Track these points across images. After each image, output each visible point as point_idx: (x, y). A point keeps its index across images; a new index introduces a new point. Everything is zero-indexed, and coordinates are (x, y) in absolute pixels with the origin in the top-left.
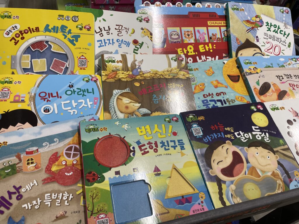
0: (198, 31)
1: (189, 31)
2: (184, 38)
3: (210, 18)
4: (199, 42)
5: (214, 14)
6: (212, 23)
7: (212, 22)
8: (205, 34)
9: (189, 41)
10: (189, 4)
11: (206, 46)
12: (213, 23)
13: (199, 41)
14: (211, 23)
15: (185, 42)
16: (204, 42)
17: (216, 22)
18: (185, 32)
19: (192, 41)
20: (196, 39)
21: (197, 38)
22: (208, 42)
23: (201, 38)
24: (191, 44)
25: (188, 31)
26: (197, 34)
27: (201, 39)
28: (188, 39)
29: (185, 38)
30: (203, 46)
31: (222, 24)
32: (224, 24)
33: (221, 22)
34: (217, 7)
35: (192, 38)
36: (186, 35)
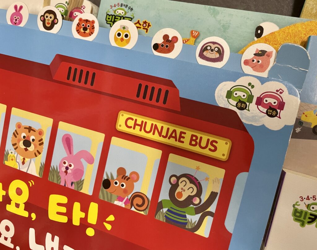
0: (68, 141)
1: (33, 127)
2: (9, 146)
3: (134, 101)
4: (55, 181)
8: (90, 160)
9: (23, 163)
11: (77, 206)
13: (58, 177)
15: (7, 163)
16: (73, 187)
17: (159, 125)
18: (19, 126)
23: (67, 168)
24: (25, 177)
25: (30, 129)
26: (60, 152)
27: (66, 172)
28: (22, 158)
29: (13, 148)
31: (183, 142)
32: (191, 144)
33: (181, 133)
34: (205, 53)
35: (36, 156)
36: (19, 141)
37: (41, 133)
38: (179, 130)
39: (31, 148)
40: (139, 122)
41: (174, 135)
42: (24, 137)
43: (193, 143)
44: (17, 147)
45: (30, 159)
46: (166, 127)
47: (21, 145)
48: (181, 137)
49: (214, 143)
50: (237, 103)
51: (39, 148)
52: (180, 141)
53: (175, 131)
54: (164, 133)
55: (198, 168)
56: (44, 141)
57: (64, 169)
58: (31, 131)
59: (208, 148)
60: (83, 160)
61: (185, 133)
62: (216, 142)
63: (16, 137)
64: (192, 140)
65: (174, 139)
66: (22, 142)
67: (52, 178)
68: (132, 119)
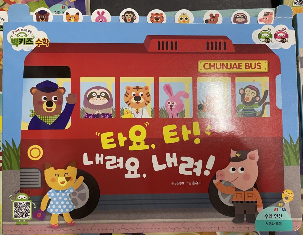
0: (168, 88)
1: (140, 86)
2: (123, 105)
3: (206, 53)
4: (165, 117)
5: (222, 41)
6: (210, 66)
7: (212, 63)
8: (186, 96)
9: (137, 112)
10: (157, 14)
11: (184, 128)
12: (215, 66)
13: (167, 114)
14: (207, 66)
15: (123, 117)
16: (179, 117)
17: (225, 62)
18: (128, 89)
19: (146, 113)
20: (156, 110)
21: (162, 105)
22: (191, 117)
23: (171, 106)
24: (141, 121)
25: (137, 88)
26: (163, 97)
27: (171, 109)
28: (135, 109)
29: (126, 105)
30: (174, 127)
31: (241, 69)
32: (246, 68)
33: (239, 64)
34: (237, 20)
35: (147, 105)
36: (131, 99)
37: (146, 88)
38: (237, 62)
39: (142, 101)
40: (212, 64)
41: (235, 66)
42: (134, 95)
43: (247, 67)
44: (130, 103)
45: (142, 108)
46: (229, 62)
47: (133, 101)
48: (239, 66)
49: (259, 64)
50: (265, 40)
51: (147, 99)
52: (239, 69)
53: (235, 64)
54: (229, 67)
55: (254, 80)
56: (150, 93)
57: (169, 107)
58: (139, 89)
59: (256, 68)
60: (181, 98)
61: (241, 63)
62: (260, 63)
63: (127, 96)
64: (246, 66)
65: (236, 68)
66: (133, 99)
67: (162, 116)
68: (208, 64)
